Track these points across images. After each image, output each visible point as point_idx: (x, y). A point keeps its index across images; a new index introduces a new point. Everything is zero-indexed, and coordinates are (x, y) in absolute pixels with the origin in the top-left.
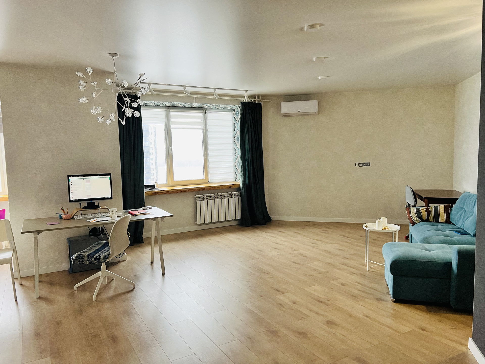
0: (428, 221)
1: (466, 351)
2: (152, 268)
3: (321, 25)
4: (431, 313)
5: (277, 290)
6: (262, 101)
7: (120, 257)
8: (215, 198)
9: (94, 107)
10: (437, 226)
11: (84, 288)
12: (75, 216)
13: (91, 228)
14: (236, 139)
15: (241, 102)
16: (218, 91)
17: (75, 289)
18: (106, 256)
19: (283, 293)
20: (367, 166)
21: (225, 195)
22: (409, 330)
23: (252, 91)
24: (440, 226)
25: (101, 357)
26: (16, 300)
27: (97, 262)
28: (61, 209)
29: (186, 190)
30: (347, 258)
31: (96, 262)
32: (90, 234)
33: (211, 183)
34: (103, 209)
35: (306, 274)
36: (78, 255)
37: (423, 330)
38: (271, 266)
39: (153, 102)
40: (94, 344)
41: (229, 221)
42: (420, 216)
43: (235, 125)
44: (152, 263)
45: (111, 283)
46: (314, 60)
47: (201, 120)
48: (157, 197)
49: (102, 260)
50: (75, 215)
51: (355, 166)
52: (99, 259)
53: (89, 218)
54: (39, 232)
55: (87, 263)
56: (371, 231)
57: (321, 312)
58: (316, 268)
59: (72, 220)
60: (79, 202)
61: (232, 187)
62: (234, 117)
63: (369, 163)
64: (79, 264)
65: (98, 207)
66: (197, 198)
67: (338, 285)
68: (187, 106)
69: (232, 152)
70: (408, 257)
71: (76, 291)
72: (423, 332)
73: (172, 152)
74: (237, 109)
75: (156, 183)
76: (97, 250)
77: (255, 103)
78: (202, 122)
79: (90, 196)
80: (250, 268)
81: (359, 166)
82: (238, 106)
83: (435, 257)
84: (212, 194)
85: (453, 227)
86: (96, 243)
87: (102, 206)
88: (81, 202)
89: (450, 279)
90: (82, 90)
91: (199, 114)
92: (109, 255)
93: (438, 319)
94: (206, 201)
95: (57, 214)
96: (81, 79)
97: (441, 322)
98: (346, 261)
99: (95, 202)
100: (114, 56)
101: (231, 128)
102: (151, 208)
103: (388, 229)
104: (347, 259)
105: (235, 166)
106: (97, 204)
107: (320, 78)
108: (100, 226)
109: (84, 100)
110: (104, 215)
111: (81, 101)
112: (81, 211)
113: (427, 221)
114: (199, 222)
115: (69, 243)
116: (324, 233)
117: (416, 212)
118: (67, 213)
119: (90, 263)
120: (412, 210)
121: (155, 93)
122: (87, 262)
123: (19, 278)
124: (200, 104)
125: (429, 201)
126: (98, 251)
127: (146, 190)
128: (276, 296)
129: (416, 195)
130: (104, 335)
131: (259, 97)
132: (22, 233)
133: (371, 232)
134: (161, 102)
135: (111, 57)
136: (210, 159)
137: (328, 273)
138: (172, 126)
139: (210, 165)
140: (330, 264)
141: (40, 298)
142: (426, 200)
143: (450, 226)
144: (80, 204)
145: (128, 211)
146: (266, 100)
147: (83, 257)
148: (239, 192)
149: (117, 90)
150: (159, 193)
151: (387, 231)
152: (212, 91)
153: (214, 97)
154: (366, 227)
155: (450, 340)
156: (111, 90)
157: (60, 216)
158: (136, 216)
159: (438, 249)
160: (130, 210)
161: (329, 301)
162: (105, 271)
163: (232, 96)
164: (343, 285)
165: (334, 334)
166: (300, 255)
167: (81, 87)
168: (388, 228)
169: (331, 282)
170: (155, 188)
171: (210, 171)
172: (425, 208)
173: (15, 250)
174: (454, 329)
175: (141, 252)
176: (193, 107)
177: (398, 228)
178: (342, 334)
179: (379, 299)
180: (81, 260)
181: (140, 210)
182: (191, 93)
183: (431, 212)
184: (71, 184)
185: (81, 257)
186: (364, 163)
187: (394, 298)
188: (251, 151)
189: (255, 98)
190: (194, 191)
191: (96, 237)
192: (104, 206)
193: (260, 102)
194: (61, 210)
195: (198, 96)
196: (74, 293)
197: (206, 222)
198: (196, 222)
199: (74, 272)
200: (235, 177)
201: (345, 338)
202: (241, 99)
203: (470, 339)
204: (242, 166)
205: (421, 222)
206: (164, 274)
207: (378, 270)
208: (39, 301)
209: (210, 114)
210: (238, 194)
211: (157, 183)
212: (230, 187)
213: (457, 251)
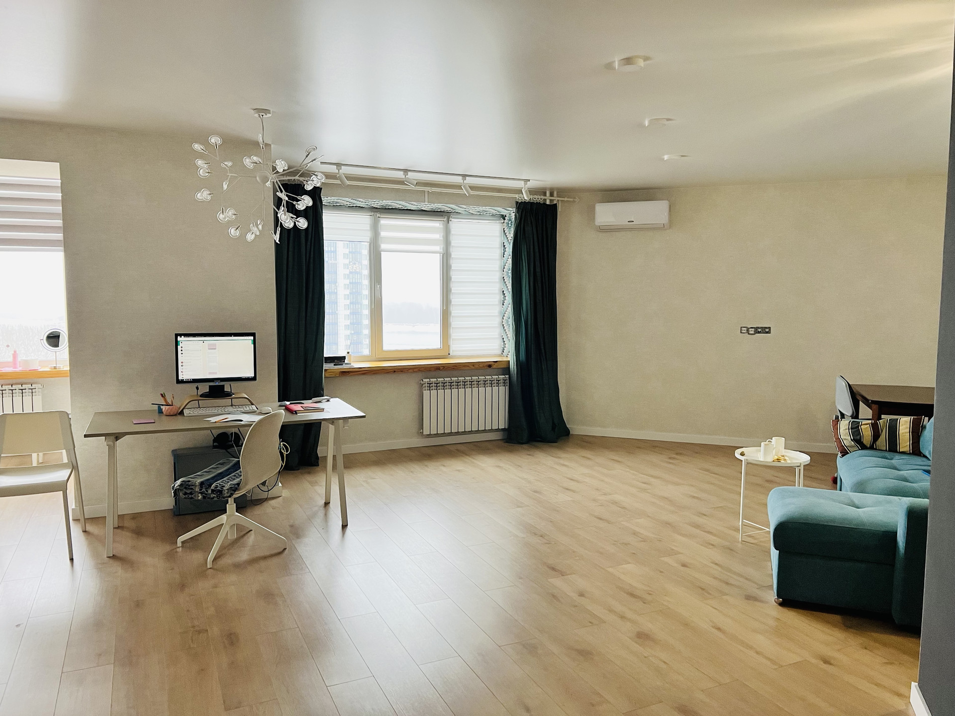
0: (876, 449)
1: (905, 707)
2: (326, 515)
3: (646, 59)
4: (851, 630)
5: (553, 569)
6: (558, 200)
7: (268, 491)
8: (459, 387)
9: (223, 209)
10: (892, 459)
11: (194, 544)
12: (186, 410)
13: (216, 432)
14: (506, 274)
15: (517, 203)
16: (469, 180)
17: (179, 544)
18: (233, 486)
19: (563, 574)
20: (764, 333)
21: (479, 382)
22: (799, 659)
23: (537, 182)
24: (897, 460)
25: (202, 670)
26: (72, 559)
27: (217, 496)
28: (162, 395)
29: (404, 369)
30: (705, 515)
31: (215, 496)
32: (215, 444)
33: (453, 357)
34: (240, 399)
35: (615, 541)
36: (184, 481)
37: (827, 662)
38: (551, 522)
39: (347, 199)
40: (195, 646)
41: (485, 431)
42: (858, 437)
43: (504, 246)
44: (327, 504)
45: (246, 537)
46: (647, 123)
47: (439, 236)
48: (347, 380)
49: (225, 493)
50: (186, 407)
51: (741, 333)
52: (221, 492)
53: (210, 415)
54: (117, 437)
55: (199, 498)
56: (751, 463)
57: (629, 614)
58: (637, 529)
59: (179, 417)
60: (196, 385)
61: (494, 367)
62: (504, 231)
63: (769, 328)
64: (185, 498)
65: (228, 395)
66: (424, 385)
67: (676, 565)
68: (412, 209)
69: (498, 298)
70: (810, 517)
71: (181, 548)
72: (825, 666)
73: (381, 296)
74: (510, 215)
75: (348, 353)
76: (221, 473)
77: (545, 204)
78: (442, 238)
79: (216, 373)
80: (511, 523)
81: (749, 334)
82: (511, 209)
83: (865, 520)
84: (454, 379)
85: (922, 463)
86: (220, 462)
87: (237, 393)
88: (200, 385)
89: (893, 565)
90: (202, 176)
91: (435, 225)
92: (238, 484)
93: (861, 644)
94: (441, 392)
95: (152, 404)
96: (201, 156)
97: (866, 648)
98: (701, 520)
99: (224, 385)
100: (263, 114)
101: (498, 252)
102: (328, 401)
103: (785, 460)
104: (705, 517)
105: (503, 325)
106: (227, 389)
107: (666, 157)
108: (234, 430)
109: (203, 195)
110: (239, 409)
111: (201, 196)
112: (198, 400)
113: (872, 448)
114: (426, 432)
115: (174, 459)
116: (670, 463)
117: (851, 429)
118: (170, 403)
119: (204, 497)
120: (844, 425)
121: (348, 183)
122: (199, 496)
123: (82, 520)
124: (436, 205)
125: (882, 408)
126: (221, 476)
127: (326, 366)
128: (549, 580)
129: (856, 397)
130: (215, 631)
131: (553, 192)
132: (86, 436)
133: (748, 463)
134: (361, 200)
135: (257, 115)
136: (454, 311)
137: (660, 541)
138: (383, 246)
139: (454, 322)
140: (668, 524)
141: (114, 557)
142: (874, 406)
143: (918, 460)
144: (197, 388)
145: (285, 403)
146: (566, 199)
147: (193, 485)
148: (506, 376)
149: (266, 177)
150: (351, 372)
151: (783, 463)
152: (459, 180)
153: (462, 191)
154: (742, 454)
155: (877, 685)
156: (256, 177)
157: (159, 408)
158: (296, 413)
159: (877, 504)
160: (288, 403)
161: (650, 594)
162: (233, 515)
163: (500, 190)
164: (684, 565)
165: (645, 657)
166: (612, 503)
167: (201, 171)
168: (786, 458)
169: (663, 559)
170: (346, 362)
171: (454, 334)
172: (871, 421)
173: (75, 467)
174: (891, 664)
175: (310, 483)
176: (424, 211)
177: (805, 459)
178: (661, 660)
179: (749, 598)
180: (188, 491)
181: (308, 403)
182: (418, 184)
183: (882, 431)
184: (182, 350)
185: (189, 486)
186: (759, 328)
187: (779, 595)
188: (532, 298)
189: (545, 194)
190: (419, 371)
191: (224, 451)
192: (240, 393)
193: (555, 202)
194: (161, 397)
195: (433, 188)
196: (176, 552)
197: (441, 431)
198: (422, 431)
199: (183, 513)
200: (503, 346)
201: (665, 666)
202: (517, 196)
203: (914, 685)
204: (514, 327)
205: (860, 449)
206: (344, 526)
207: (761, 542)
208: (111, 562)
209: (456, 225)
210: (505, 380)
211: (350, 353)
212: (489, 365)
213: (905, 510)
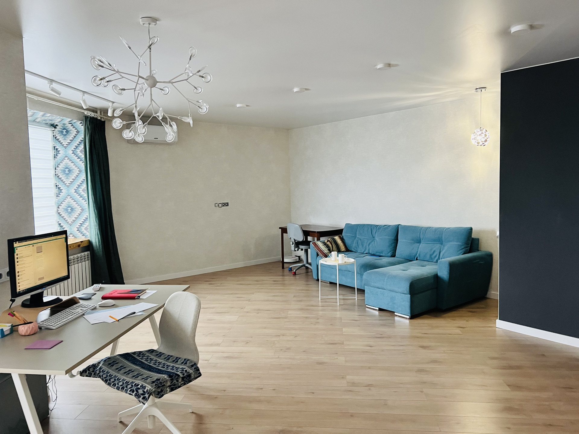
6: (104, 118)
14: (60, 171)
20: (226, 206)
28: (10, 314)
36: (154, 382)
43: (56, 149)
51: (215, 207)
62: (56, 137)
63: (228, 203)
77: (100, 120)
79: (43, 278)
81: (219, 207)
89: (437, 288)
99: (43, 292)
105: (59, 213)
119: (172, 389)
120: (320, 244)
131: (101, 112)
142: (317, 234)
148: (89, 252)
186: (223, 203)
187: (411, 315)
202: (83, 111)
212: (79, 245)
